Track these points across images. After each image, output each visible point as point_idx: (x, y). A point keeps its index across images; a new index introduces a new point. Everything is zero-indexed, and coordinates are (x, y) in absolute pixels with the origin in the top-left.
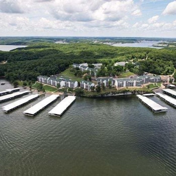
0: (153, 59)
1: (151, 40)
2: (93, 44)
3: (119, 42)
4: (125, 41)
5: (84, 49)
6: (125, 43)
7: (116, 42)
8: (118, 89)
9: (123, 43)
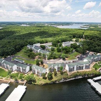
0: (90, 38)
1: (78, 24)
2: (44, 27)
3: (60, 25)
4: (64, 24)
5: (39, 30)
6: (64, 25)
7: (59, 25)
8: (69, 74)
9: (63, 25)
